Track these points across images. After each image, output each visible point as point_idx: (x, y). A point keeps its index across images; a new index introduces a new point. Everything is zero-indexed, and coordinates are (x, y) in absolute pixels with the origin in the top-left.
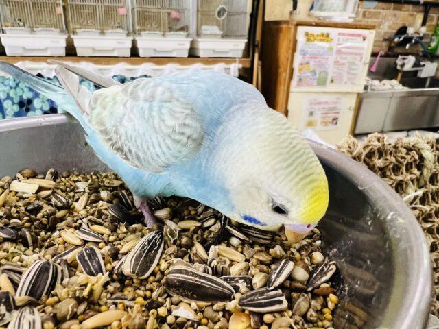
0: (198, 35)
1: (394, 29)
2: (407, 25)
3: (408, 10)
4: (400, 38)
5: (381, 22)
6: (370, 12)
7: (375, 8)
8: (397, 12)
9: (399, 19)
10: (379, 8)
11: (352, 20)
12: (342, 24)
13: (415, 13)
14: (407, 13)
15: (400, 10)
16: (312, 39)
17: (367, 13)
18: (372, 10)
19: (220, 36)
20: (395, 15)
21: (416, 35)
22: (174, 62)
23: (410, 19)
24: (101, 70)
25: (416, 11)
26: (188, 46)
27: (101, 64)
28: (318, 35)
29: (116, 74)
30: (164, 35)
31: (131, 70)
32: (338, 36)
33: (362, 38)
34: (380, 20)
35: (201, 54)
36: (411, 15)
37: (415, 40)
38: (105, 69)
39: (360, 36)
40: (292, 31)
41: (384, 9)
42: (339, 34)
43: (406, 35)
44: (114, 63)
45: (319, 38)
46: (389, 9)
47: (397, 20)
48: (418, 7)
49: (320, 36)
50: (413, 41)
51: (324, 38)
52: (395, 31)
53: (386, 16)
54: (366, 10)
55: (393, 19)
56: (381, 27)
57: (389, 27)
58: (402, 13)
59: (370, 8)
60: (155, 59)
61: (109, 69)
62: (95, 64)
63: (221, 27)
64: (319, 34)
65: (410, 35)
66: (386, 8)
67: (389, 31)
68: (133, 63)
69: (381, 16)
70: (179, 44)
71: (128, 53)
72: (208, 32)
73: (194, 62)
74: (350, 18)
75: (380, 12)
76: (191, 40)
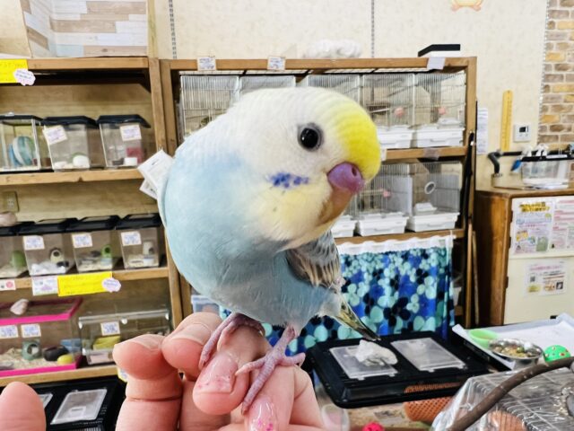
0: (414, 214)
11: (567, 186)
16: (528, 209)
19: (434, 212)
22: (392, 238)
26: (404, 224)
28: (533, 205)
30: (383, 217)
31: (355, 248)
35: (417, 229)
40: (507, 203)
45: (535, 208)
49: (536, 206)
51: (540, 207)
60: (375, 238)
63: (435, 204)
68: (355, 242)
70: (397, 223)
71: (351, 234)
72: (423, 210)
73: (411, 237)
74: (564, 184)
76: (407, 218)
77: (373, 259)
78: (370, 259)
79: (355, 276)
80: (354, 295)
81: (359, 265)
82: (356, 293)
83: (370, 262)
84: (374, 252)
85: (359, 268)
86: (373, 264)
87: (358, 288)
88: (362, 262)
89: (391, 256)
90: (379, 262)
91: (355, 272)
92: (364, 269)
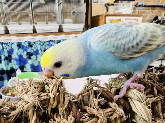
1: (152, 18)
2: (158, 16)
3: (158, 10)
4: (155, 21)
5: (147, 15)
6: (141, 11)
7: (143, 9)
8: (153, 11)
9: (154, 14)
10: (145, 9)
11: (131, 13)
12: (126, 15)
13: (161, 11)
14: (157, 11)
15: (155, 10)
16: (113, 22)
17: (140, 12)
18: (142, 10)
19: (72, 23)
20: (152, 12)
21: (162, 20)
22: (52, 34)
23: (160, 13)
24: (20, 39)
25: (162, 10)
26: (58, 27)
27: (20, 36)
29: (26, 41)
30: (47, 23)
31: (33, 39)
32: (125, 20)
33: (136, 21)
34: (146, 14)
35: (64, 31)
36: (160, 12)
37: (162, 22)
38: (22, 39)
39: (135, 19)
40: (104, 19)
41: (147, 9)
42: (125, 19)
43: (158, 20)
44: (26, 36)
45: (116, 21)
46: (149, 9)
47: (153, 14)
48: (162, 8)
49: (117, 20)
50: (161, 22)
51: (118, 21)
52: (153, 19)
53: (148, 12)
54: (139, 10)
55: (152, 13)
56: (147, 17)
57: (150, 17)
58: (155, 11)
59: (141, 10)
60: (44, 34)
61: (24, 39)
62: (17, 37)
63: (72, 19)
64: (116, 19)
65: (159, 20)
66: (148, 9)
67: (150, 19)
68: (34, 36)
69: (146, 13)
70: (54, 27)
71: (32, 32)
72: (67, 21)
73: (61, 34)
75: (146, 11)
76: (59, 25)
77: (43, 44)
78: (42, 44)
79: (35, 52)
80: (35, 60)
81: (36, 47)
82: (36, 59)
83: (42, 45)
84: (43, 40)
85: (37, 48)
86: (44, 46)
87: (37, 57)
88: (37, 45)
89: (51, 43)
90: (46, 45)
91: (35, 50)
92: (39, 49)
